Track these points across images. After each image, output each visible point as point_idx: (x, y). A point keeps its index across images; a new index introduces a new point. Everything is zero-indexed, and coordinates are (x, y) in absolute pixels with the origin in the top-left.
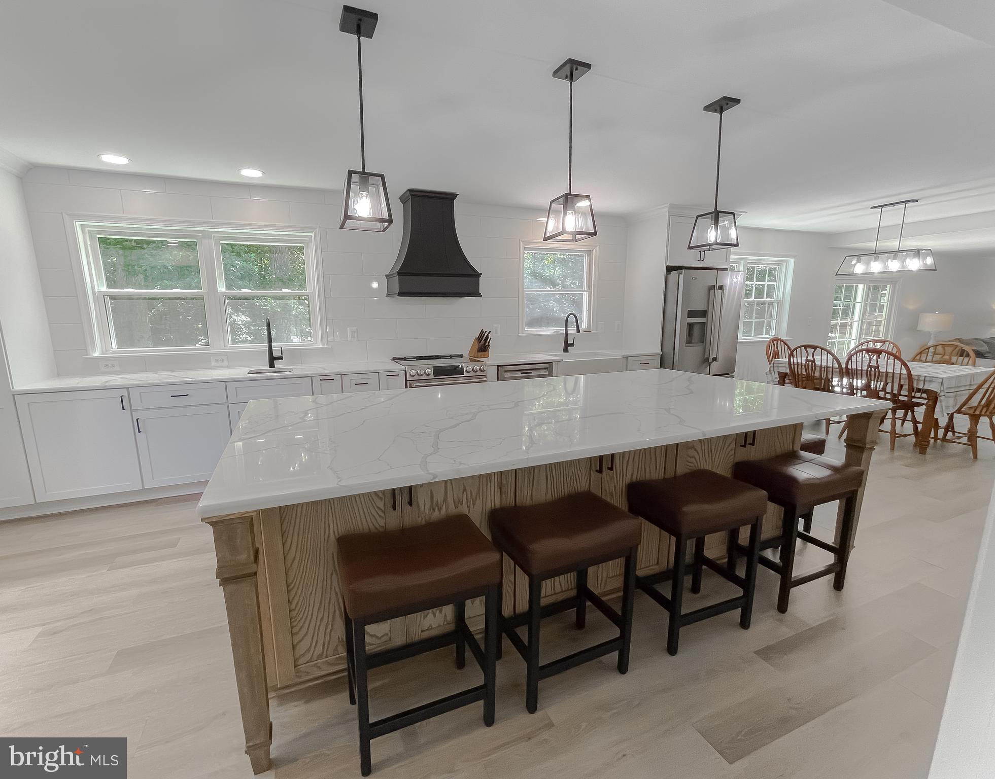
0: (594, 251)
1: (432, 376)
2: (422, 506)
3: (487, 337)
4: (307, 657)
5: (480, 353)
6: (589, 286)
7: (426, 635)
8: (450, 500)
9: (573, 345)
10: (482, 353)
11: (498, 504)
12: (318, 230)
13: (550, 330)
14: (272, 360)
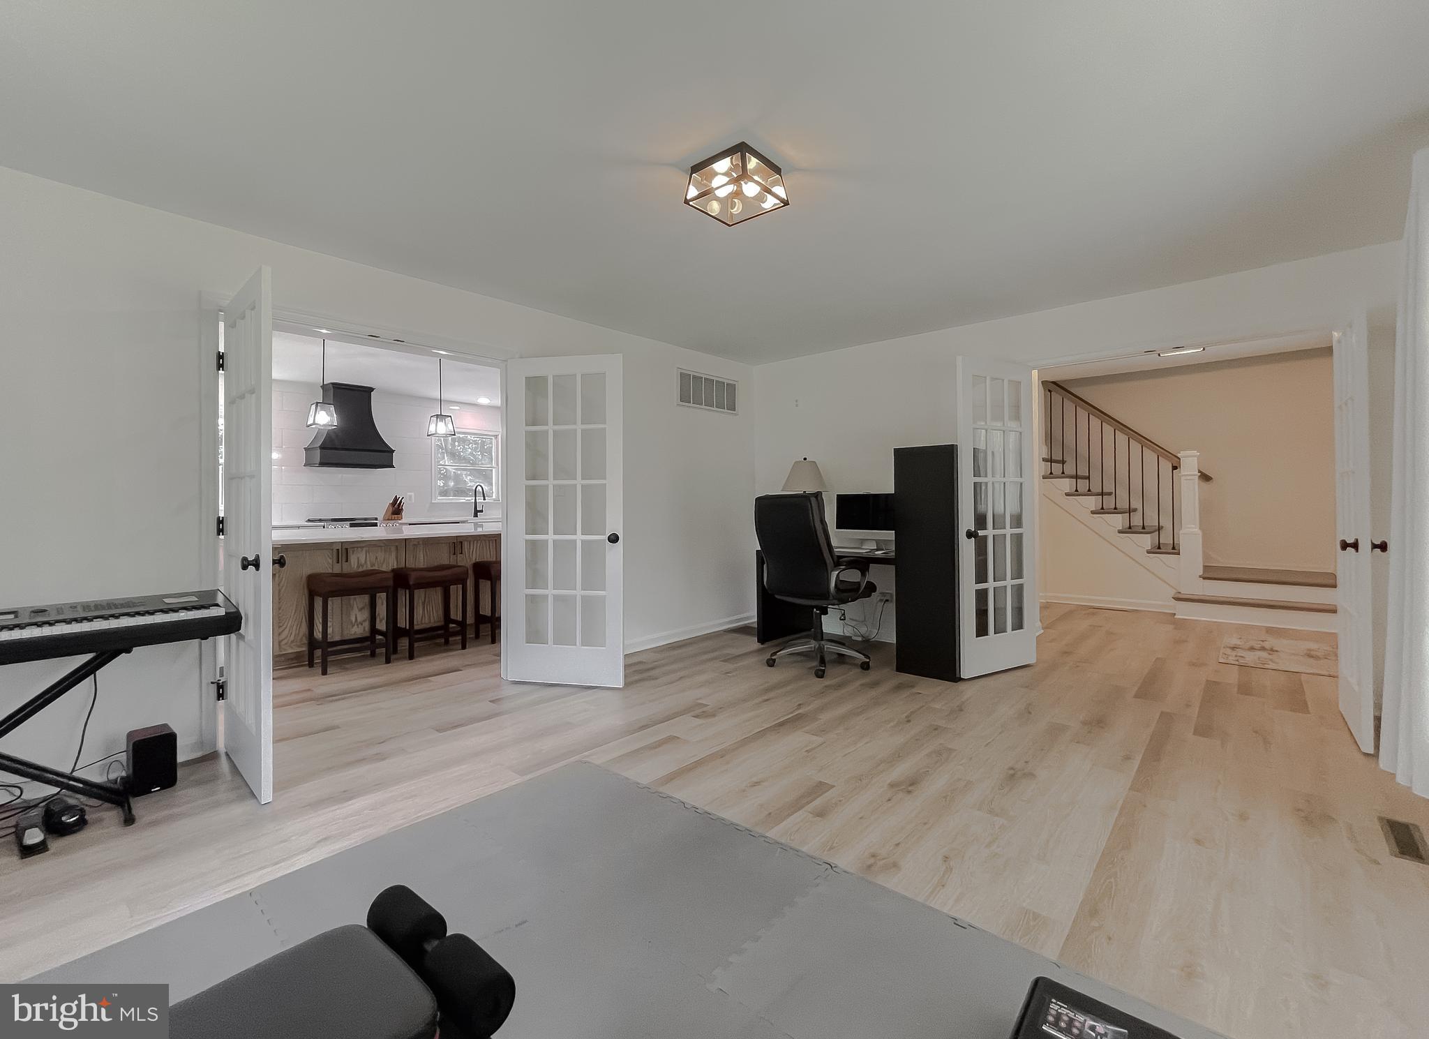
2: (352, 564)
3: (401, 501)
4: (285, 641)
5: (393, 516)
7: (352, 637)
8: (368, 563)
9: (482, 511)
10: (396, 516)
11: (395, 567)
13: (463, 500)
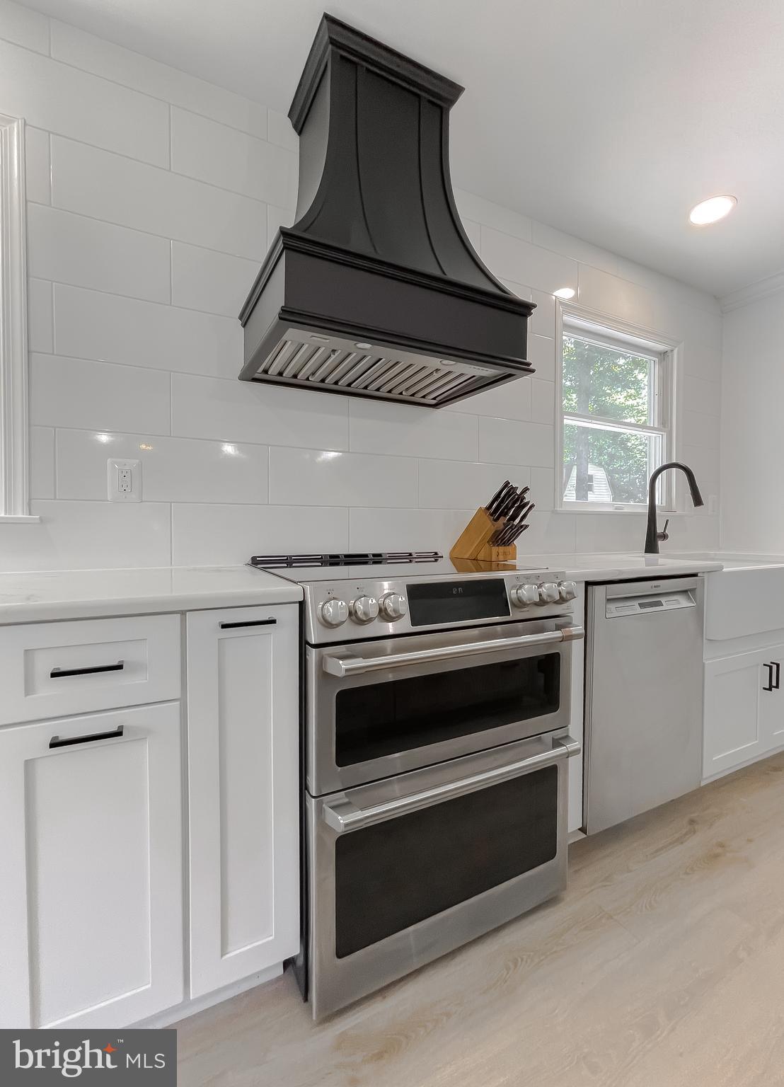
0: (675, 352)
1: (405, 625)
10: (501, 549)
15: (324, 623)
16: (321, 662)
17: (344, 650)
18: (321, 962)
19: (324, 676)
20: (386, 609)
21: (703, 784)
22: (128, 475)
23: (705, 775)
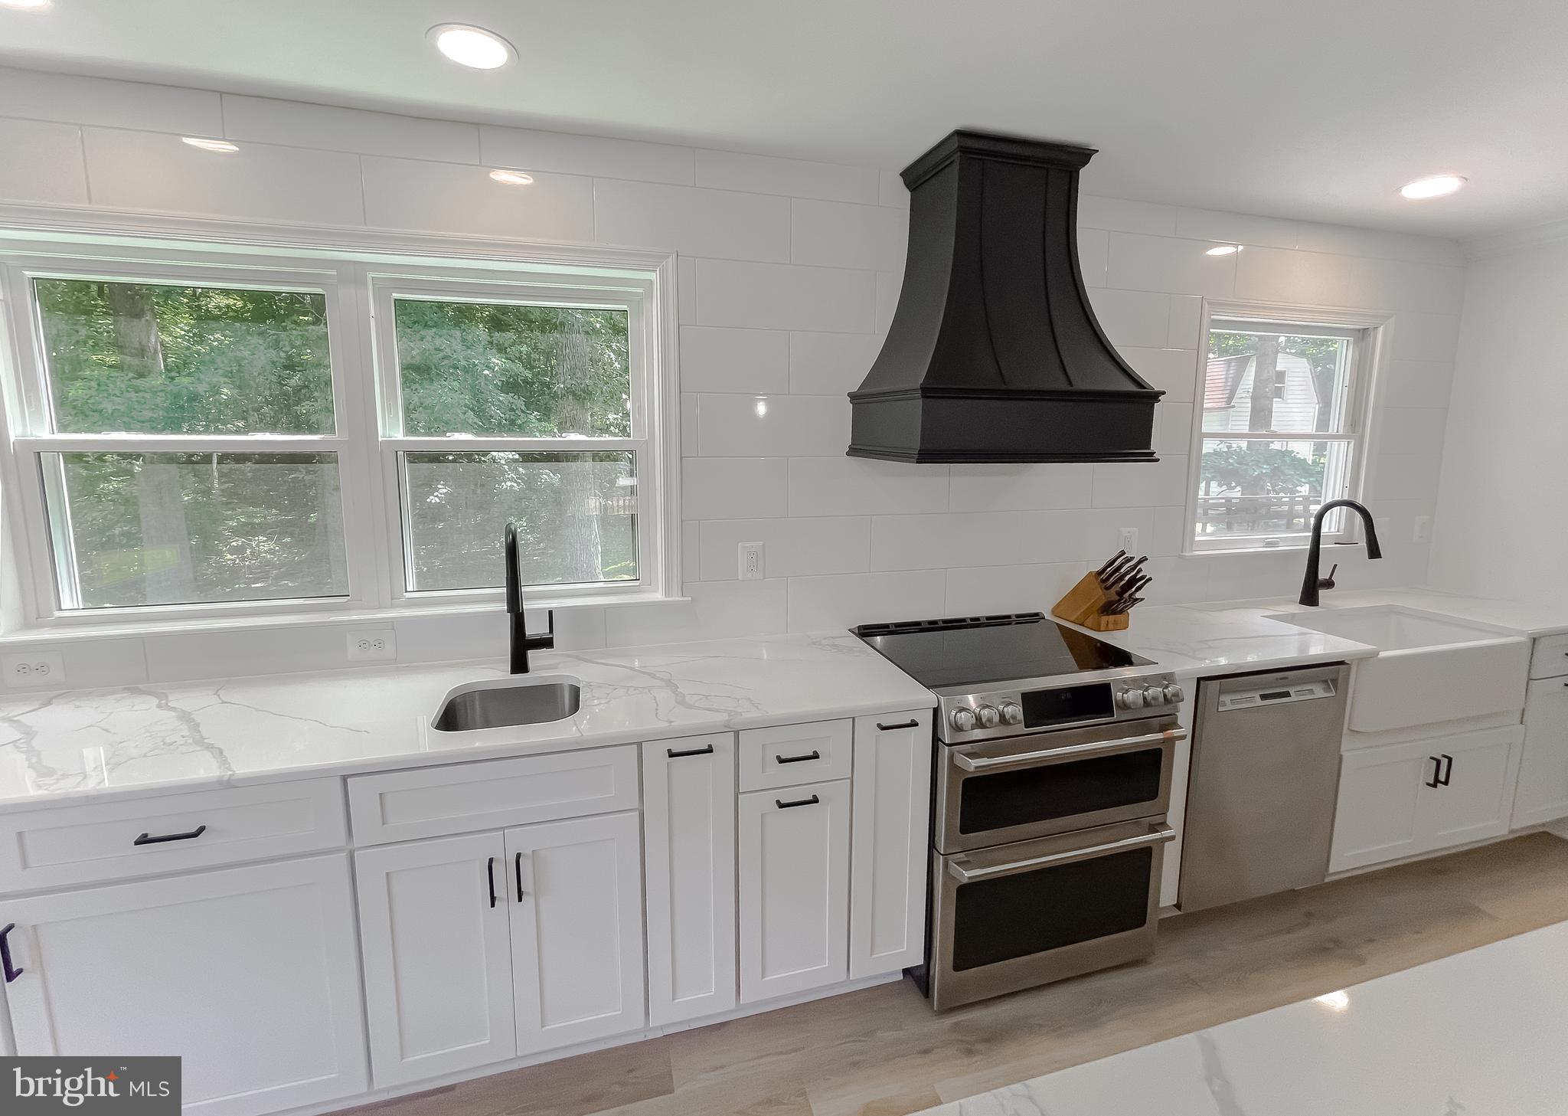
0: (1381, 330)
1: (1020, 728)
5: (1104, 619)
6: (1354, 423)
9: (1329, 584)
10: (1112, 618)
12: (671, 261)
14: (522, 648)
15: (954, 726)
16: (951, 757)
17: (969, 748)
18: (942, 971)
19: (953, 767)
20: (1004, 716)
21: (1327, 880)
22: (755, 557)
23: (1332, 869)
